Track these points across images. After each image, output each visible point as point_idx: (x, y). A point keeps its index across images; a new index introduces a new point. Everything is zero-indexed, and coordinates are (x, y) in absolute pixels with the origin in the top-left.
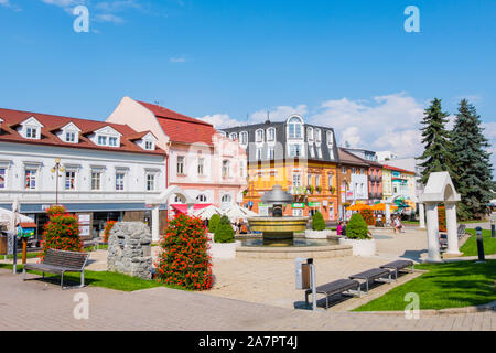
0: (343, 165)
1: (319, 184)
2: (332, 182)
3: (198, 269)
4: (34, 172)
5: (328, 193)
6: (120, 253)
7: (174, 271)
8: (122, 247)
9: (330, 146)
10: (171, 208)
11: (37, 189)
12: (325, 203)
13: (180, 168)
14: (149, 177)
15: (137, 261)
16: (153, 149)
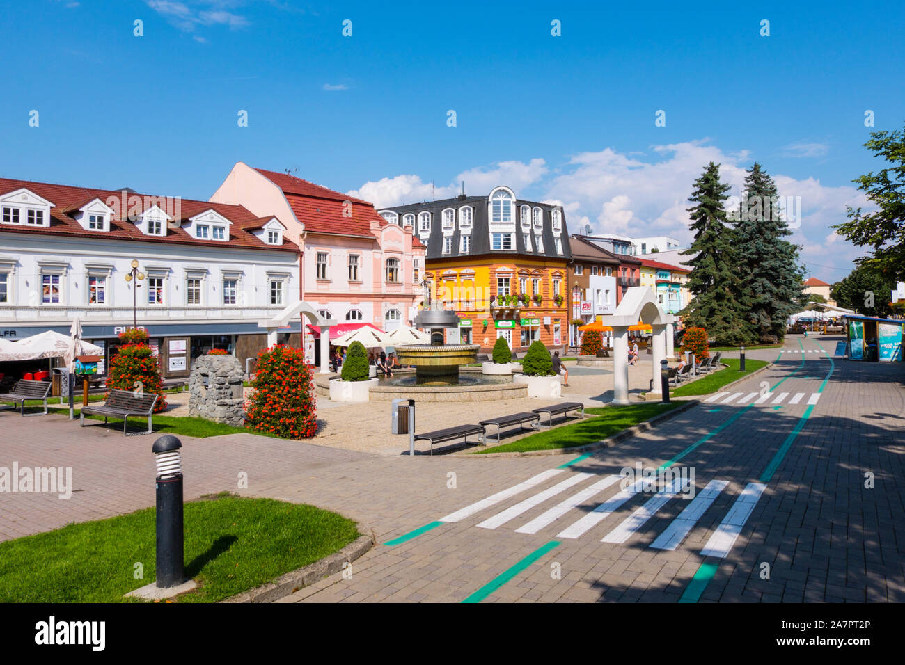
0: (577, 261)
1: (538, 291)
2: (559, 288)
3: (296, 414)
4: (102, 279)
5: (552, 305)
6: (204, 394)
7: (266, 415)
8: (206, 387)
9: (557, 234)
10: (307, 330)
11: (106, 304)
12: (547, 320)
13: (321, 270)
14: (273, 285)
15: (225, 405)
16: (280, 242)
